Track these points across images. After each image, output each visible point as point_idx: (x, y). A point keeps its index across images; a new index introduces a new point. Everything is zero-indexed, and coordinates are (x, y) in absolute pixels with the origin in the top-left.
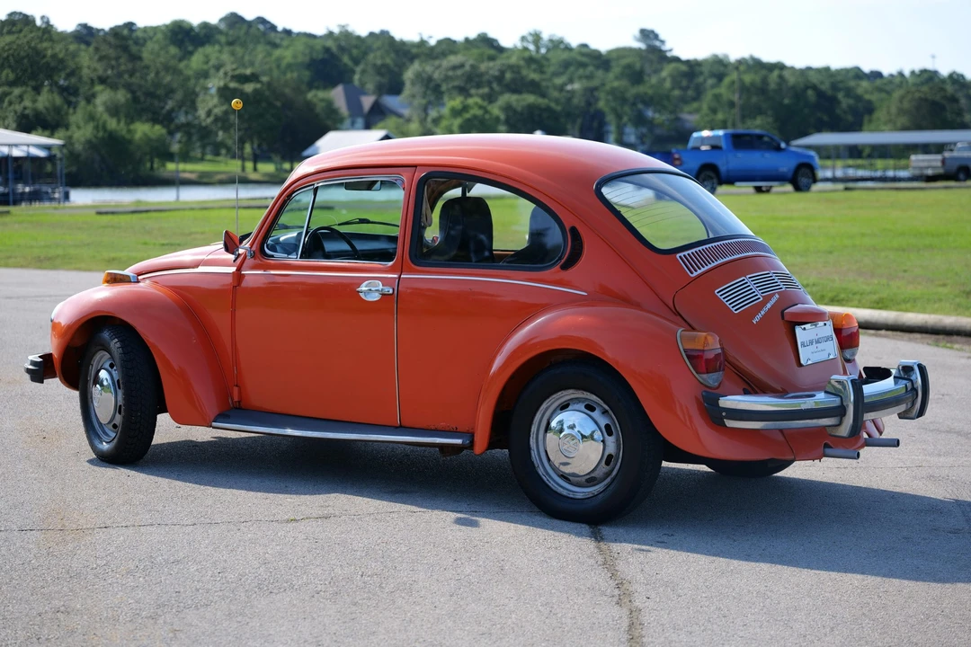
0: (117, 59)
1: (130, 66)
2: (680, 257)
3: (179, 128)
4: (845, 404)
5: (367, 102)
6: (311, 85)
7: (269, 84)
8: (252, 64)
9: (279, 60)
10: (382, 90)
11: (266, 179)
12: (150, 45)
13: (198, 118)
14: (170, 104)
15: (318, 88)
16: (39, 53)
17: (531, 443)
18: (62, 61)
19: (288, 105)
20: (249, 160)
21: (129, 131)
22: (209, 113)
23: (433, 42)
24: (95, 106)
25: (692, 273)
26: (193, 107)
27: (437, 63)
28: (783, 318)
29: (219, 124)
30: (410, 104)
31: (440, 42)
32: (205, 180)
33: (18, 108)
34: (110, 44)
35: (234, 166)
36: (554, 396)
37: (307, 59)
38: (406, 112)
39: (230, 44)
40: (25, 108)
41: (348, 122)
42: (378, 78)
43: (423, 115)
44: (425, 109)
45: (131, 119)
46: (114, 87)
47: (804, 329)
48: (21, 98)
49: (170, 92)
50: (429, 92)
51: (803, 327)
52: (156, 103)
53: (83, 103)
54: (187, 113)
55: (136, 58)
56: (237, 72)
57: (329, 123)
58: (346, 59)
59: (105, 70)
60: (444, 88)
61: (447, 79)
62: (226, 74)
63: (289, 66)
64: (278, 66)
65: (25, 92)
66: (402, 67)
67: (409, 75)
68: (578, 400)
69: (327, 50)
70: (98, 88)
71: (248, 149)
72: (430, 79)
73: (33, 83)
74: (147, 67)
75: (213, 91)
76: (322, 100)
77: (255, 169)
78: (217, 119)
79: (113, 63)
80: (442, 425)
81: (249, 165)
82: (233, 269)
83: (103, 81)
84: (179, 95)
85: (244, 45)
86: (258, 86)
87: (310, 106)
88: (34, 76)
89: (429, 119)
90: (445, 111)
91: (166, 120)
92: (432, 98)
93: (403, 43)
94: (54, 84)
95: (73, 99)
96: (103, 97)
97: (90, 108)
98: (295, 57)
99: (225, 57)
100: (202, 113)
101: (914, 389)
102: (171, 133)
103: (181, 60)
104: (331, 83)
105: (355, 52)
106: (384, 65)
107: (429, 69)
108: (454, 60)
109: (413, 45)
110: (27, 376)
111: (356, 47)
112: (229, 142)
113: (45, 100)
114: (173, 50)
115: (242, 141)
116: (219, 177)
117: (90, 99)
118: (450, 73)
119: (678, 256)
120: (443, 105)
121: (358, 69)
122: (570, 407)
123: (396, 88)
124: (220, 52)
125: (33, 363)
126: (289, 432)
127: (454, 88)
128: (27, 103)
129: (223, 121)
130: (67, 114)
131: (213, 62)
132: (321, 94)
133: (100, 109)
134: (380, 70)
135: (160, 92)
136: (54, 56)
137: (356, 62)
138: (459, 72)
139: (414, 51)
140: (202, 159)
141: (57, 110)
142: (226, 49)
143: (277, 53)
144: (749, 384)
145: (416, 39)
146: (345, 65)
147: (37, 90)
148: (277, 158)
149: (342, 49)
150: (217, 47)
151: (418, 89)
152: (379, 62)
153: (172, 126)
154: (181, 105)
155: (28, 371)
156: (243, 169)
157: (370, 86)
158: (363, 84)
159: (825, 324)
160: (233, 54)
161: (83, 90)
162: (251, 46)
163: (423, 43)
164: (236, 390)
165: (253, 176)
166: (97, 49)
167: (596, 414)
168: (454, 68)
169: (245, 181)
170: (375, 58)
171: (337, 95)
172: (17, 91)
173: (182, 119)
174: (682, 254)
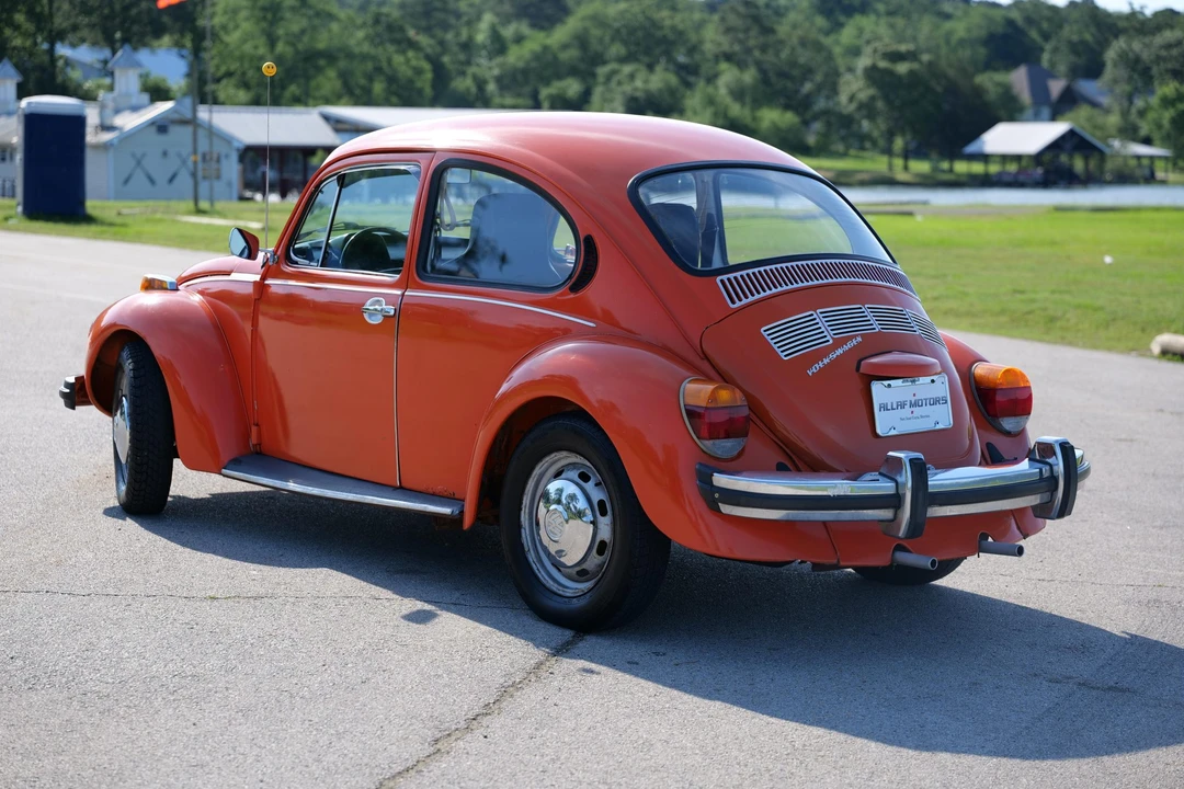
0: (747, 30)
1: (762, 39)
2: (722, 281)
3: (816, 117)
4: (901, 492)
5: (1056, 87)
6: (988, 66)
7: (930, 63)
8: (914, 39)
9: (949, 35)
10: (1076, 73)
11: (917, 180)
12: (792, 16)
13: (838, 103)
14: (808, 87)
15: (996, 70)
16: (655, 25)
17: (522, 519)
18: (681, 34)
19: (952, 89)
20: (898, 156)
21: (754, 119)
22: (852, 98)
23: (1148, 12)
24: (716, 88)
25: (733, 302)
26: (834, 90)
27: (1147, 40)
28: (858, 369)
29: (864, 112)
30: (1111, 91)
31: (1156, 14)
32: (843, 180)
33: (627, 88)
34: (738, 14)
35: (879, 164)
36: (547, 459)
37: (983, 33)
38: (1105, 101)
39: (890, 13)
40: (636, 89)
41: (1029, 112)
42: (1073, 58)
43: (1126, 104)
44: (1130, 98)
45: (757, 103)
46: (741, 65)
47: (889, 386)
48: (632, 77)
49: (808, 72)
50: (1136, 76)
51: (886, 383)
52: (789, 84)
53: (701, 84)
54: (828, 98)
55: (768, 30)
56: (889, 49)
57: (1002, 113)
58: (1034, 34)
59: (732, 44)
60: (1155, 71)
61: (1159, 59)
62: (875, 51)
63: (962, 42)
64: (948, 42)
65: (637, 70)
66: (1104, 44)
67: (1110, 55)
68: (573, 466)
69: (1010, 23)
70: (724, 66)
71: (899, 143)
72: (1137, 60)
73: (646, 59)
74: (782, 42)
75: (859, 72)
76: (999, 84)
77: (906, 168)
78: (861, 106)
79: (741, 36)
80: (439, 488)
81: (898, 162)
82: (257, 278)
83: (728, 57)
84: (819, 78)
85: (907, 16)
86: (915, 66)
87: (979, 92)
88: (648, 52)
89: (1133, 111)
90: (1154, 100)
91: (800, 105)
92: (1140, 84)
93: (1107, 14)
94: (671, 59)
95: (692, 79)
96: (728, 75)
97: (710, 89)
98: (969, 30)
99: (883, 30)
100: (843, 98)
101: (1053, 479)
102: (806, 123)
103: (827, 33)
104: (1011, 62)
105: (1045, 25)
106: (1083, 42)
107: (1137, 46)
108: (1169, 36)
109: (1120, 16)
110: (62, 401)
111: (1049, 19)
112: (876, 134)
113: (658, 80)
114: (820, 21)
115: (890, 135)
116: (860, 177)
117: (711, 79)
118: (1164, 53)
119: (719, 278)
120: (1152, 92)
121: (1048, 47)
122: (563, 476)
123: (1094, 70)
124: (877, 24)
125: (67, 385)
126: (292, 486)
127: (1167, 71)
128: (639, 83)
129: (868, 109)
130: (683, 97)
131: (867, 35)
132: (1000, 77)
133: (723, 91)
134: (1075, 48)
135: (796, 72)
136: (673, 28)
137: (1046, 37)
138: (1175, 52)
139: (1122, 24)
140: (844, 155)
141: (672, 92)
142: (883, 21)
143: (948, 25)
144: (791, 458)
145: (1124, 8)
146: (1033, 41)
147: (651, 67)
148: (934, 155)
149: (1029, 20)
150: (873, 17)
151: (1123, 73)
152: (1075, 38)
153: (808, 115)
154: (819, 88)
155: (64, 395)
156: (891, 167)
157: (1062, 68)
158: (1053, 64)
159: (933, 381)
160: (892, 26)
161: (705, 68)
162: (915, 16)
163: (1133, 15)
164: (254, 429)
165: (901, 176)
166: (723, 19)
167: (589, 486)
168: (1169, 46)
169: (889, 182)
170: (1069, 32)
171: (1019, 78)
172: (627, 69)
173: (821, 104)
174: (725, 277)
